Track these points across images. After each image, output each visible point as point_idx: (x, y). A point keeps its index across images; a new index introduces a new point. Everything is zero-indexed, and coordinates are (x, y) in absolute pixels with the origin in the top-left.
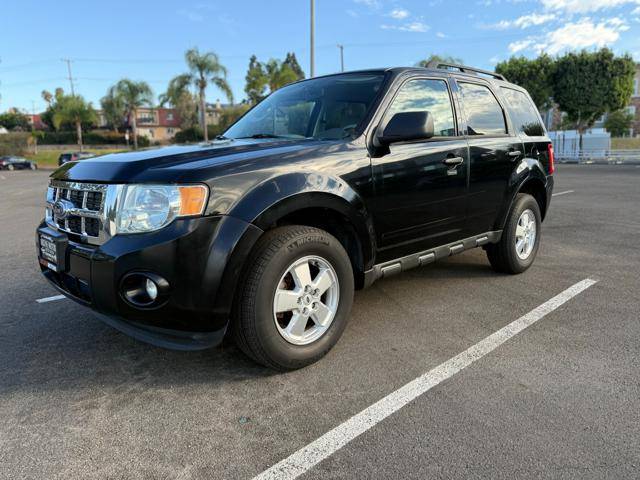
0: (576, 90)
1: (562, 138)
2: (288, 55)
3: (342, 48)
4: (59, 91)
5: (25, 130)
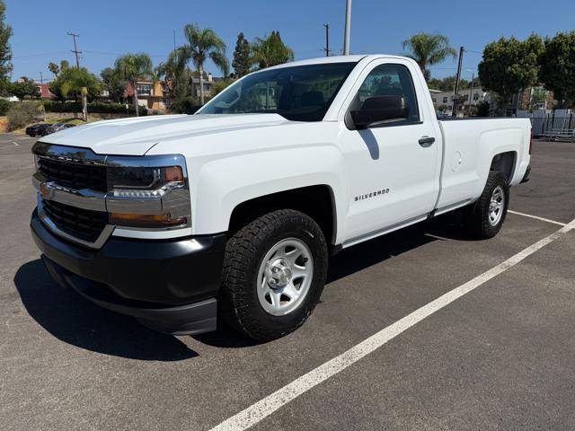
0: (566, 70)
1: (551, 116)
2: (273, 33)
3: (327, 26)
4: (64, 63)
5: (34, 99)
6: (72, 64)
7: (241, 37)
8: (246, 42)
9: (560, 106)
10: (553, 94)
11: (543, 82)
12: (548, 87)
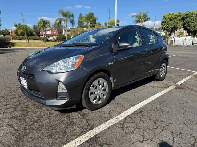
1: (186, 39)
4: (20, 24)
5: (9, 36)
6: (22, 24)
7: (81, 14)
8: (82, 16)
9: (189, 36)
10: (187, 32)
11: (183, 27)
12: (185, 29)
